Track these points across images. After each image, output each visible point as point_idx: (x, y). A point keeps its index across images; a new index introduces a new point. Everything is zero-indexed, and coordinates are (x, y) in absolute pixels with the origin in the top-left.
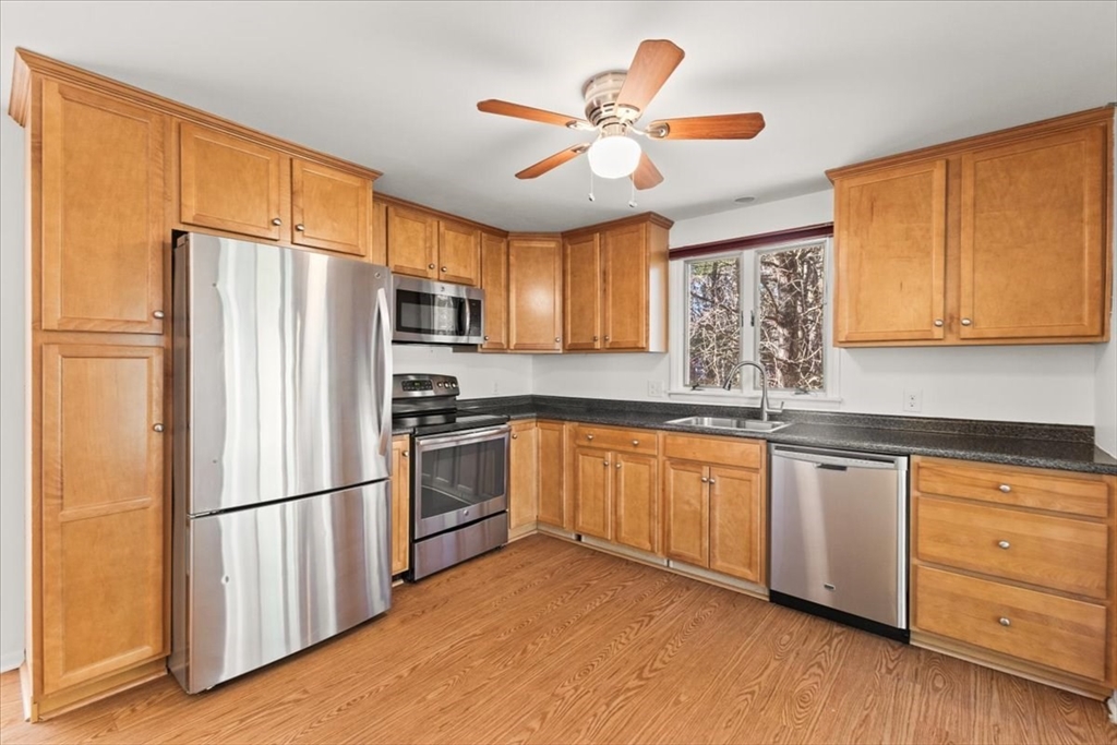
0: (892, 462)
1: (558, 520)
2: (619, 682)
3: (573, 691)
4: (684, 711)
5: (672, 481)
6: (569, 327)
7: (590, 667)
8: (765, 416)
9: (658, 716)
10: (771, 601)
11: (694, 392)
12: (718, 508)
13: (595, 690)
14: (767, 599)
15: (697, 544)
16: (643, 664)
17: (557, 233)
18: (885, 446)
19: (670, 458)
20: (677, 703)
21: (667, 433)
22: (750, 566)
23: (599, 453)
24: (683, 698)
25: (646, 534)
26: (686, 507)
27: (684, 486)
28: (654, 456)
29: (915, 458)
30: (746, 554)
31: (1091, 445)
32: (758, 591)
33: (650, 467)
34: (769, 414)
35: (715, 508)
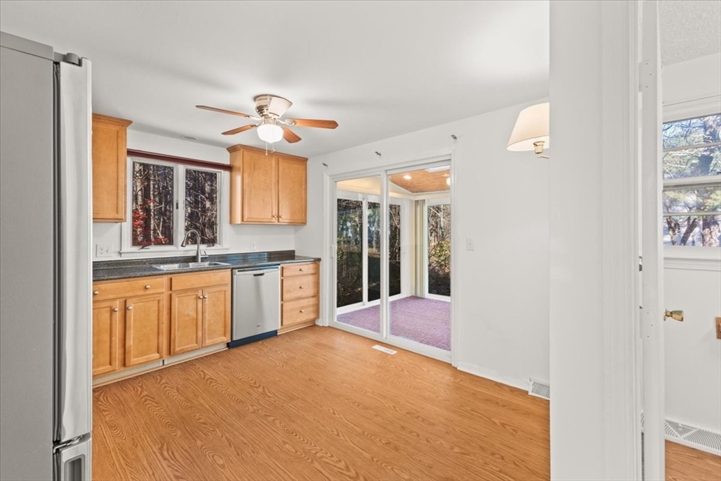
0: (276, 268)
5: (176, 305)
8: (200, 260)
10: (230, 348)
12: (207, 311)
14: (228, 349)
15: (195, 336)
19: (175, 291)
21: (170, 276)
22: (225, 335)
23: (107, 304)
25: (155, 348)
26: (187, 318)
27: (185, 307)
28: (163, 293)
29: (282, 265)
30: (223, 329)
31: (294, 256)
32: (223, 347)
33: (159, 301)
34: (202, 258)
35: (205, 312)
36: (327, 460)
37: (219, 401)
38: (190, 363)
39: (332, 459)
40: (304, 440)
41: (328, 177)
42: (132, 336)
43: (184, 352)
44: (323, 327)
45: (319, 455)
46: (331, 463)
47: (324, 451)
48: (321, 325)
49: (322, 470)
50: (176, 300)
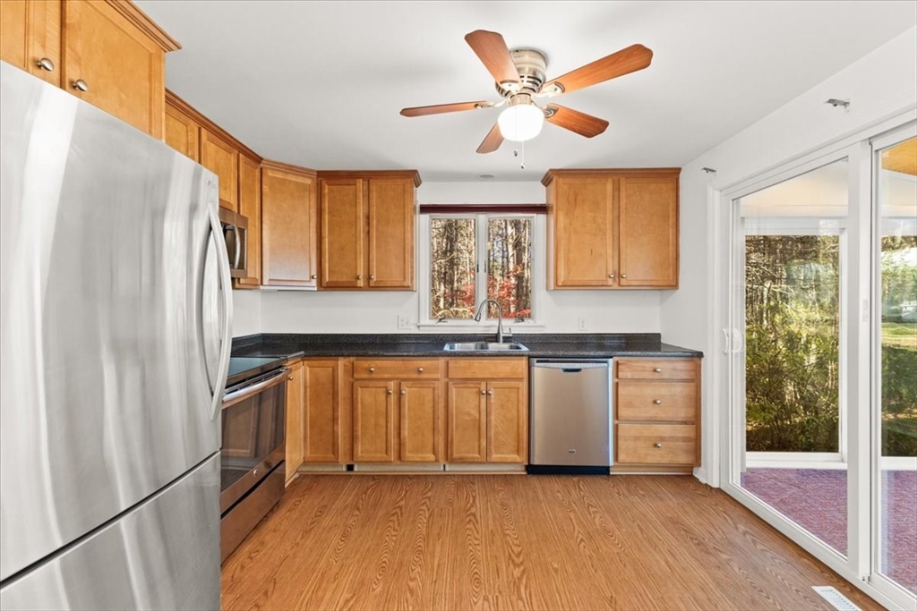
0: (606, 362)
1: (332, 456)
2: (508, 577)
3: (486, 603)
4: (566, 575)
5: (454, 398)
6: (326, 266)
7: (476, 576)
8: (501, 339)
9: (557, 587)
10: (528, 474)
11: (439, 324)
12: (493, 413)
13: (500, 592)
14: (525, 473)
15: (477, 444)
16: (507, 554)
17: (312, 171)
18: (602, 353)
19: (452, 379)
20: (556, 571)
21: (448, 358)
22: (518, 452)
23: (382, 384)
24: (556, 566)
25: (430, 447)
26: (467, 418)
27: (465, 402)
28: (438, 379)
29: (616, 359)
30: (515, 443)
31: (660, 343)
32: (519, 469)
33: (434, 389)
34: (504, 338)
35: (491, 414)
37: (455, 559)
38: (471, 479)
41: (717, 194)
42: (406, 426)
43: (463, 461)
44: (706, 485)
48: (703, 481)
50: (453, 391)
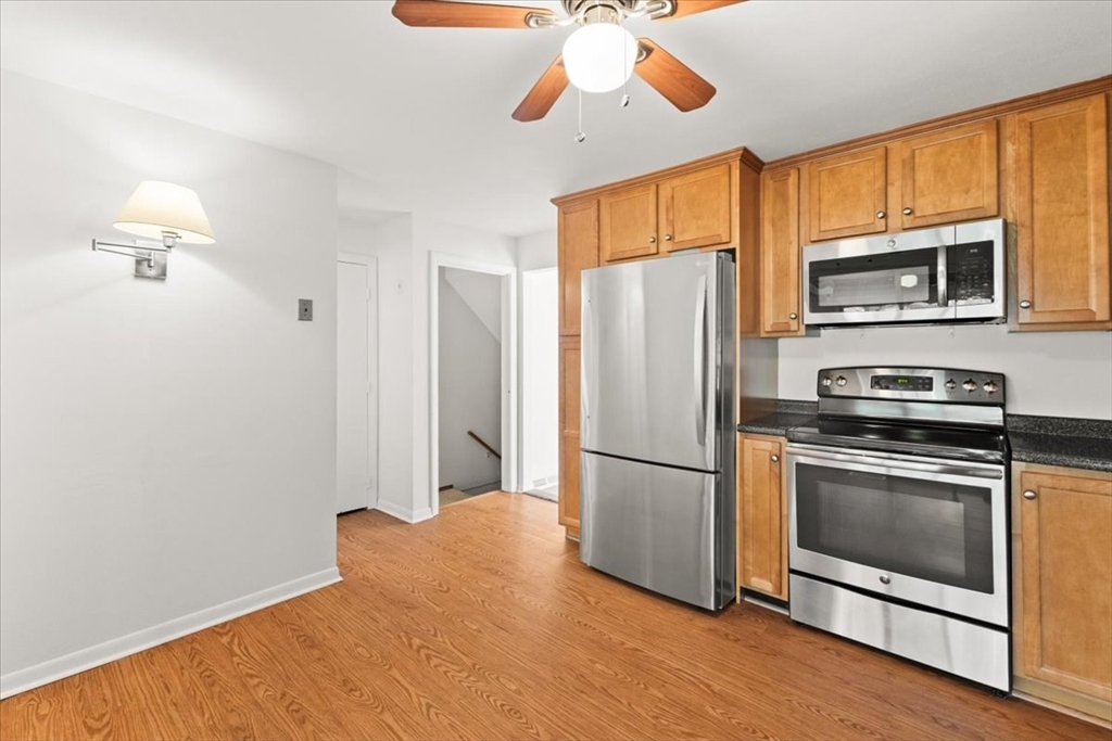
36: (453, 667)
39: (445, 669)
40: (488, 697)
45: (465, 674)
46: (448, 664)
47: (457, 679)
49: (462, 656)
